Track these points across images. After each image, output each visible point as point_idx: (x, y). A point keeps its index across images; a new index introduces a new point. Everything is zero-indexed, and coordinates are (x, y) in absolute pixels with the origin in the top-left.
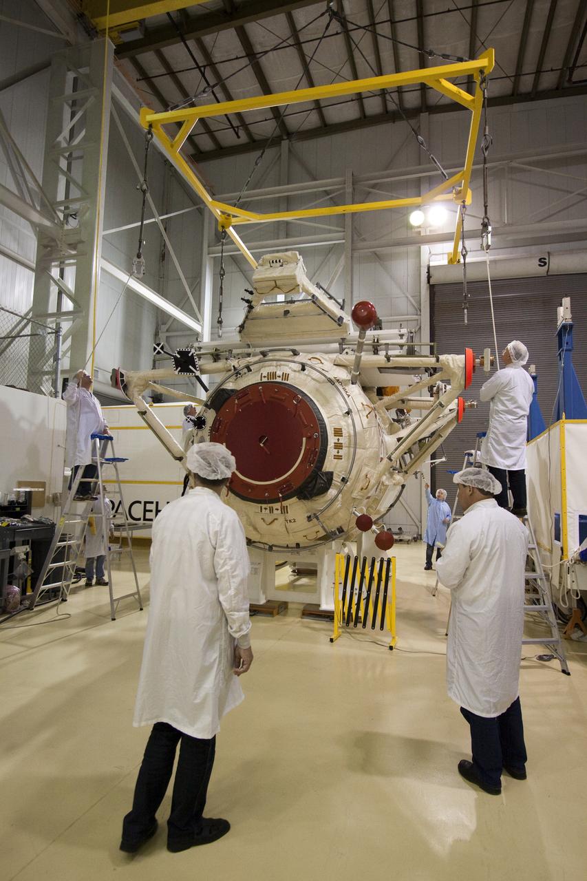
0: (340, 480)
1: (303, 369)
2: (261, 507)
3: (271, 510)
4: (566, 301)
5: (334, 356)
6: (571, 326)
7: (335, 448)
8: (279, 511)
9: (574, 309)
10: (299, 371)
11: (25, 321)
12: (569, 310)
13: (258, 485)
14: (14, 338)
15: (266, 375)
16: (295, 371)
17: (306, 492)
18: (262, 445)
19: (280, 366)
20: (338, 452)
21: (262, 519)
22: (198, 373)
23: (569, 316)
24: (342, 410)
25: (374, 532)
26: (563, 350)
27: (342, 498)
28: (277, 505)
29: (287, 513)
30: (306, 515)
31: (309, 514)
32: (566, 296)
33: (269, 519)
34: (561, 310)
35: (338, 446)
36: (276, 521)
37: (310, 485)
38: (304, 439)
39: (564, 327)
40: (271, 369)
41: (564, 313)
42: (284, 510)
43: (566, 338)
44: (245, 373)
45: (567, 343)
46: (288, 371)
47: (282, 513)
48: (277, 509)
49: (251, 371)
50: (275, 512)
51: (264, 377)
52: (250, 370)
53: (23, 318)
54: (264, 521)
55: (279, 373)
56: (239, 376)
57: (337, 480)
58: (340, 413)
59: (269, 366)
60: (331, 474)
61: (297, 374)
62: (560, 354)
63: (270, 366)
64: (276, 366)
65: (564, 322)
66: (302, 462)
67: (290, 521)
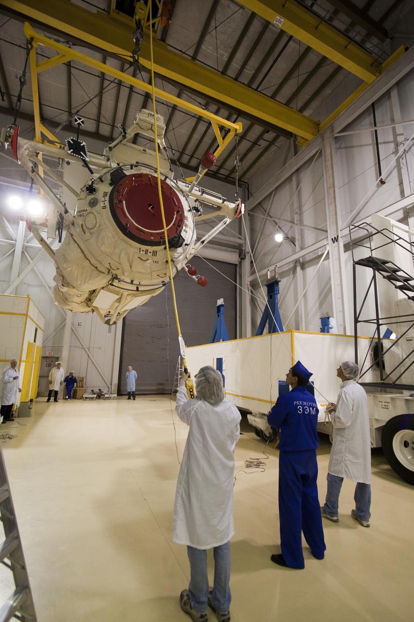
0: (184, 244)
2: (140, 248)
3: (147, 251)
8: (152, 254)
13: (146, 232)
18: (150, 209)
20: (186, 228)
21: (139, 257)
22: (87, 159)
27: (183, 255)
28: (152, 249)
29: (156, 256)
30: (165, 260)
31: (167, 260)
35: (186, 225)
36: (147, 260)
38: (175, 212)
42: (155, 253)
48: (150, 252)
52: (132, 168)
54: (140, 259)
60: (183, 238)
66: (174, 224)
67: (156, 262)
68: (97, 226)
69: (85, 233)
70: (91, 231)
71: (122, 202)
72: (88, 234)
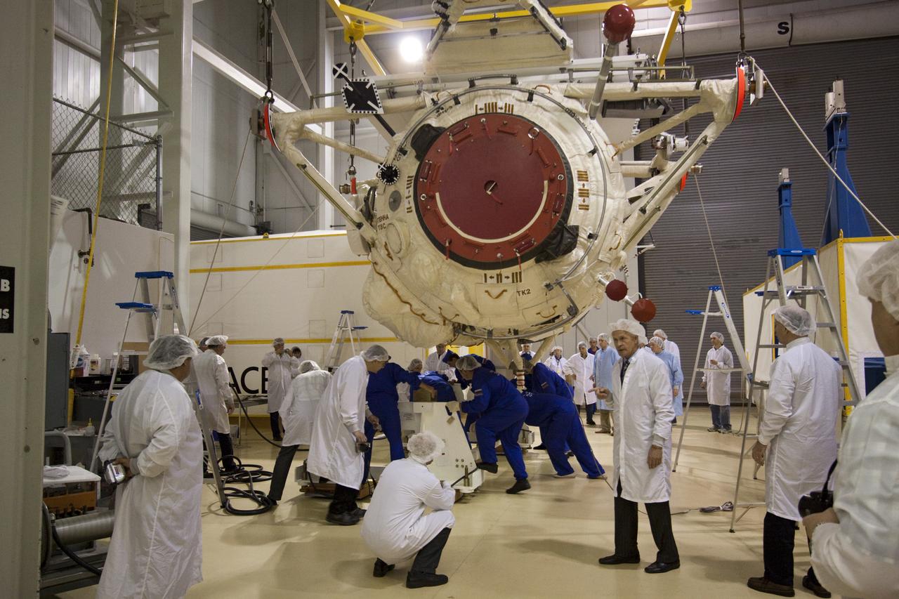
0: (586, 237)
1: (530, 99)
2: (485, 275)
3: (499, 277)
4: (838, 85)
5: (564, 86)
6: (845, 117)
7: (580, 196)
8: (510, 279)
9: (848, 94)
10: (525, 101)
11: (90, 118)
12: (842, 96)
13: (486, 244)
14: (69, 154)
15: (483, 106)
16: (520, 101)
17: (549, 251)
18: (490, 193)
19: (500, 94)
20: (584, 201)
21: (487, 291)
22: (380, 111)
23: (842, 104)
24: (585, 150)
25: (627, 302)
26: (835, 150)
27: (588, 260)
28: (507, 272)
29: (521, 281)
30: (545, 283)
31: (548, 282)
32: (838, 79)
33: (495, 292)
34: (830, 97)
35: (584, 194)
36: (504, 293)
37: (554, 241)
38: (546, 182)
39: (836, 119)
40: (490, 100)
41: (834, 101)
42: (517, 278)
43: (838, 134)
44: (451, 107)
45: (840, 140)
46: (510, 100)
47: (513, 282)
48: (508, 277)
49: (459, 103)
50: (504, 280)
51: (481, 109)
52: (457, 102)
53: (87, 113)
54: (489, 294)
55: (501, 104)
56: (441, 111)
57: (583, 236)
58: (584, 152)
59: (483, 95)
60: (577, 228)
61: (523, 104)
62: (830, 154)
63: (487, 95)
64: (495, 95)
65: (835, 113)
66: (544, 211)
67: (523, 293)
68: (404, 248)
69: (392, 259)
70: (399, 255)
71: (433, 198)
72: (396, 261)
